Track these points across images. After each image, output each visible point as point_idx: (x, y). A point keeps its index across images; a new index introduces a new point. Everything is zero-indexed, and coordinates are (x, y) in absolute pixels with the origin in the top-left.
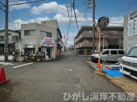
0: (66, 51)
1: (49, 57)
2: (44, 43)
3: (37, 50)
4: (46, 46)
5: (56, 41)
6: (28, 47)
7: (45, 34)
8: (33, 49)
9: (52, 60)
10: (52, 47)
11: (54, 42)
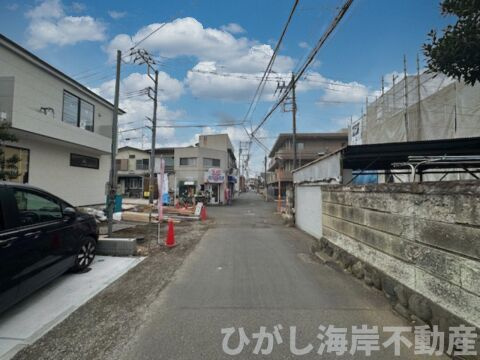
0: (244, 190)
1: (216, 201)
2: (210, 177)
3: (199, 188)
4: (212, 181)
5: (226, 173)
6: (186, 183)
7: (211, 162)
8: (194, 187)
9: (220, 204)
10: (220, 184)
11: (223, 175)
